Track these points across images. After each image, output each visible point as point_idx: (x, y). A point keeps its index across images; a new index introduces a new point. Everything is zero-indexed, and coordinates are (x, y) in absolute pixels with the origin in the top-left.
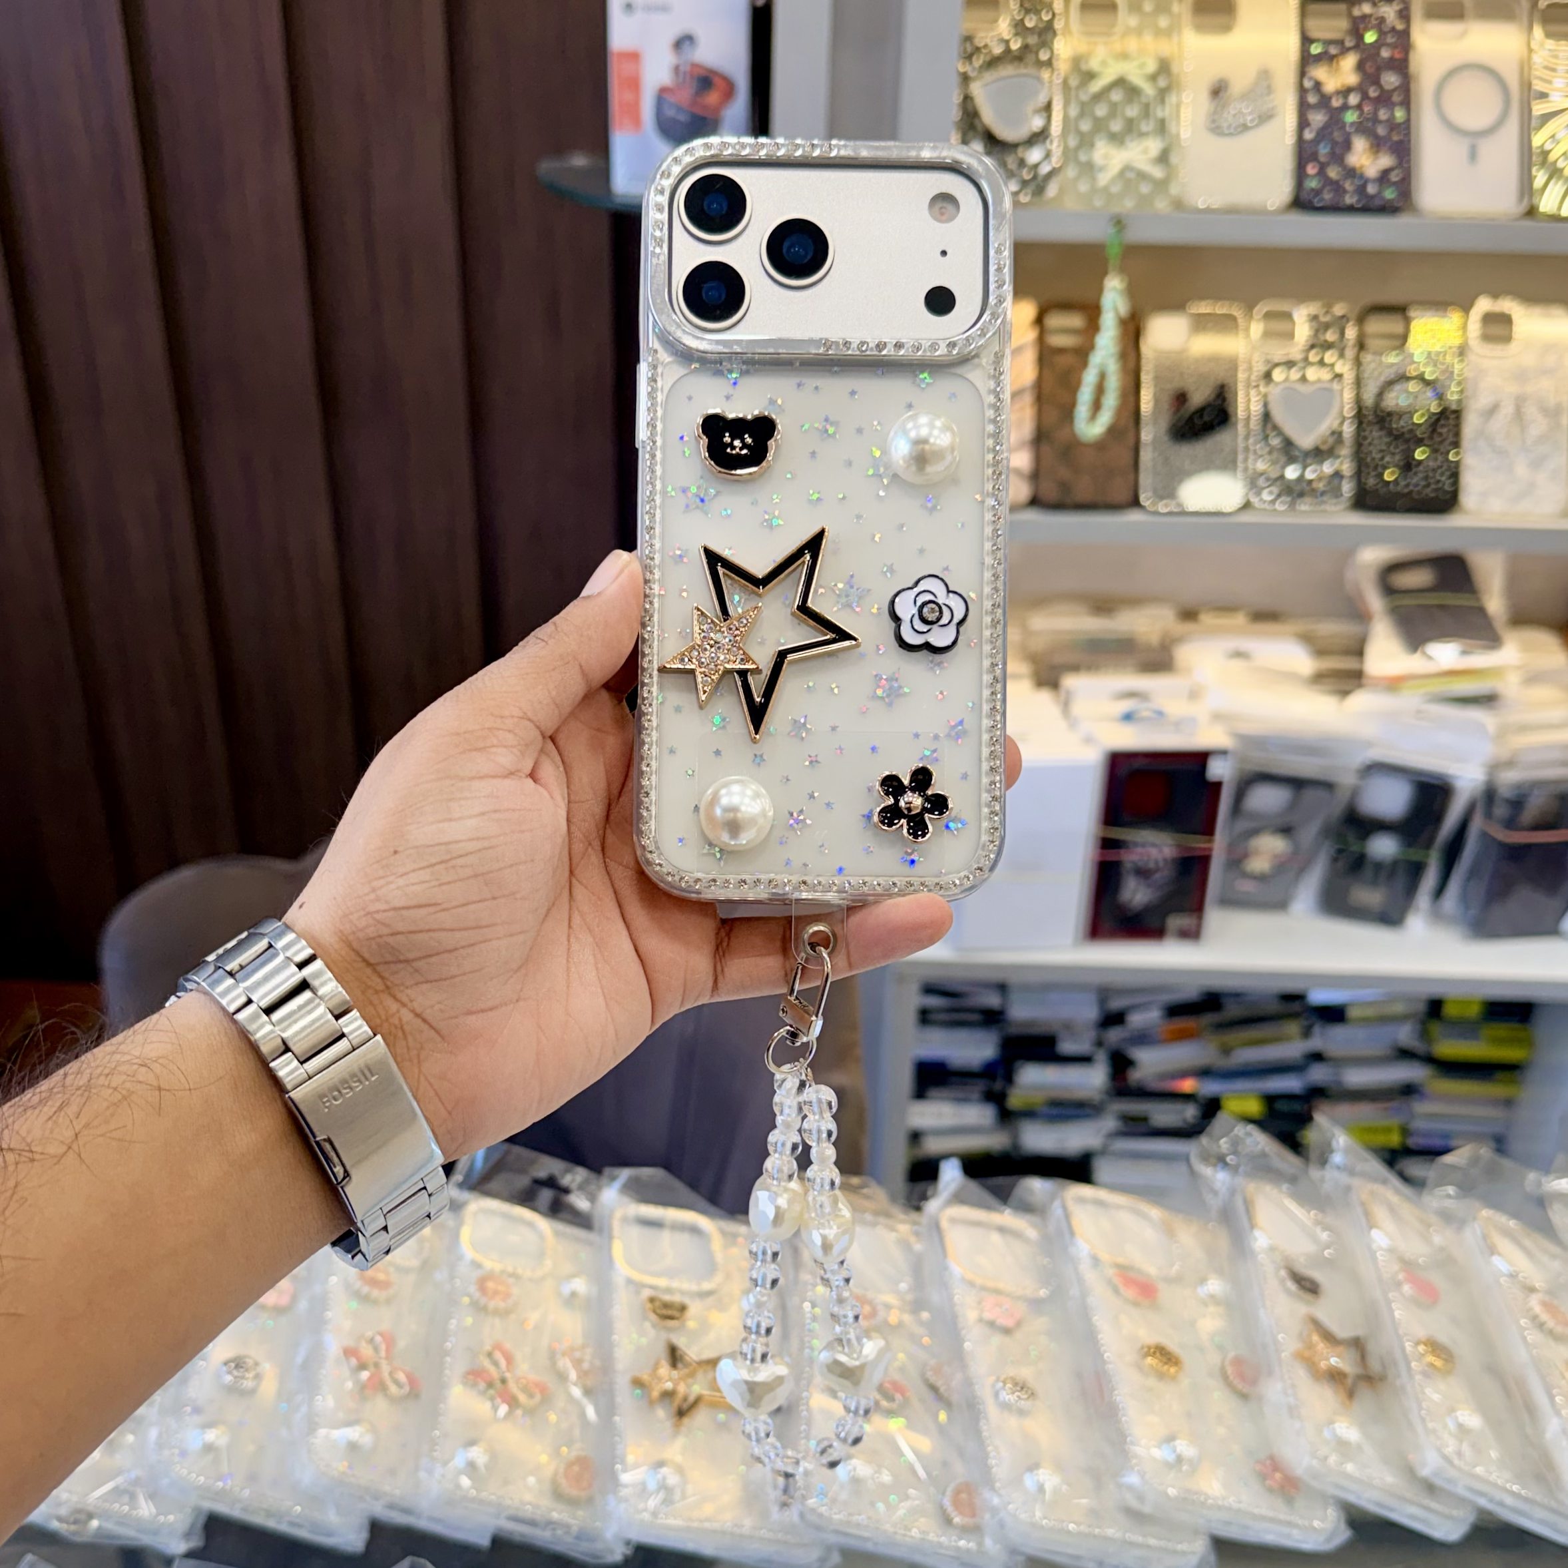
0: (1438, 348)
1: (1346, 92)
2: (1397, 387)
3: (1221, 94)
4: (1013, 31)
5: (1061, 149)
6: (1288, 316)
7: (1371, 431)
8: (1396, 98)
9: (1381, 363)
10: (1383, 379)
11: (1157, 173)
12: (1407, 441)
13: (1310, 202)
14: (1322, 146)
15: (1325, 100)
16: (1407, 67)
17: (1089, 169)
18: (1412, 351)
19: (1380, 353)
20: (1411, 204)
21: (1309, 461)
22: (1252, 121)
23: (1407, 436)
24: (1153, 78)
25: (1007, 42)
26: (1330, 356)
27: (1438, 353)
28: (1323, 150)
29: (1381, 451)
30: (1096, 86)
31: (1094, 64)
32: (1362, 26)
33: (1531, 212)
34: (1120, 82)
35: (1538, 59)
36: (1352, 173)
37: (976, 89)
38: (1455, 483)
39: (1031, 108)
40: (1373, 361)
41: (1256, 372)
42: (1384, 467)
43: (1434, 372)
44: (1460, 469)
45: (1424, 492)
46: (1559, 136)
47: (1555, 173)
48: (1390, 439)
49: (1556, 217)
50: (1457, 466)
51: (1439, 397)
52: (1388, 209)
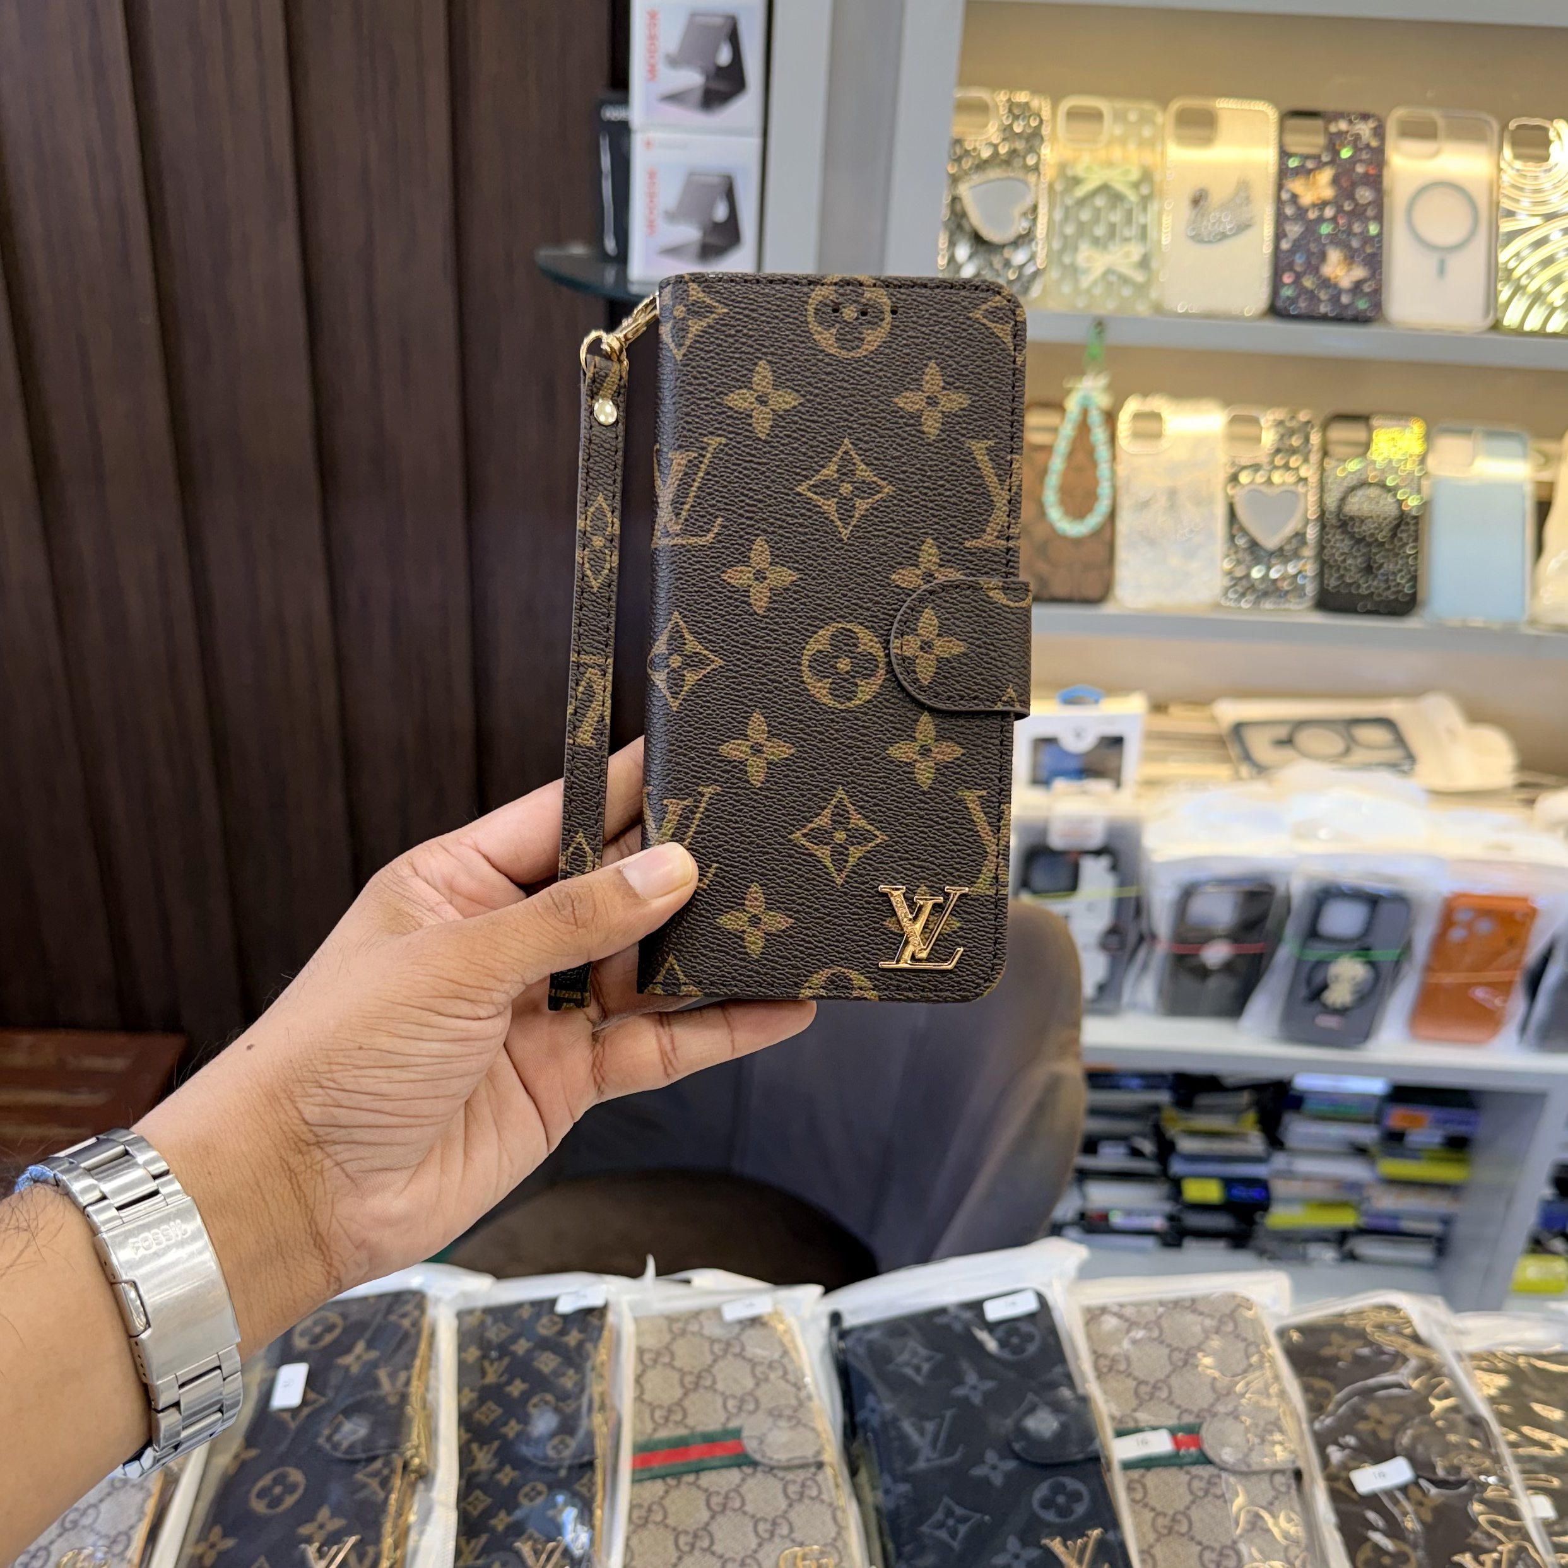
0: (1398, 456)
1: (1324, 204)
2: (1360, 493)
3: (1202, 203)
4: (1001, 136)
5: (1045, 251)
6: (1255, 421)
7: (1334, 535)
8: (1370, 212)
9: (1344, 469)
10: (1345, 484)
11: (1139, 277)
12: (1369, 545)
13: (1285, 310)
14: (1298, 256)
15: (1301, 212)
16: (1381, 183)
17: (1073, 271)
18: (1374, 457)
19: (1343, 460)
20: (1382, 315)
21: (1273, 561)
22: (1231, 229)
23: (1369, 539)
24: (1136, 185)
25: (996, 146)
26: (1294, 462)
27: (1400, 461)
28: (1299, 260)
29: (1343, 554)
30: (1080, 192)
31: (1079, 170)
32: (1338, 142)
33: (1496, 326)
34: (1104, 188)
35: (1508, 177)
36: (1326, 283)
37: (964, 190)
38: (1414, 586)
39: (1018, 210)
40: (1337, 467)
41: (1222, 475)
42: (1346, 569)
43: (1394, 480)
44: (1419, 573)
45: (1385, 594)
46: (1523, 254)
47: (1519, 289)
48: (1352, 542)
49: (1519, 332)
50: (1416, 571)
51: (1400, 503)
52: (1360, 319)
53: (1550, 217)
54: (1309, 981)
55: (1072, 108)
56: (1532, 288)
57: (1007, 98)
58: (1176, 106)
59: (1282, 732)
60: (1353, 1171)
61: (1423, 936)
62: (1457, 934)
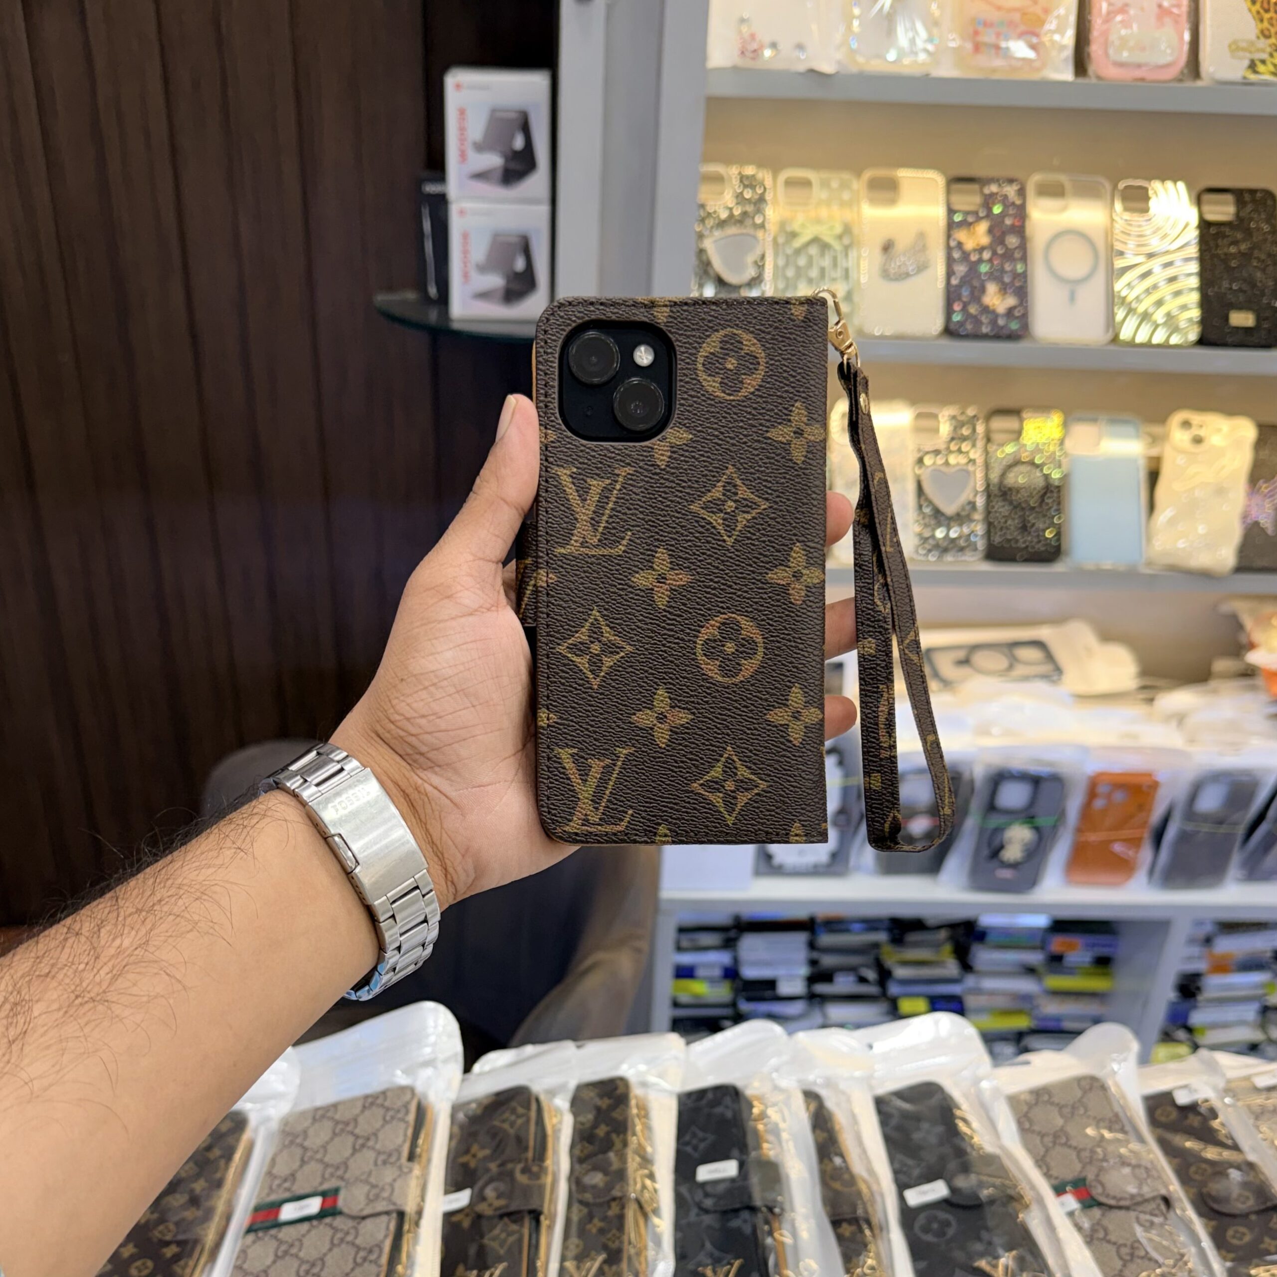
0: (1044, 441)
1: (981, 250)
2: (1016, 469)
3: (890, 250)
4: (735, 201)
5: (773, 290)
6: (935, 416)
7: (997, 502)
8: (1017, 255)
9: (1003, 452)
10: (1004, 463)
11: (845, 308)
12: (1024, 509)
13: (957, 331)
14: (964, 289)
15: (966, 256)
16: (1024, 232)
18: (1025, 442)
19: (1002, 445)
20: (1029, 332)
21: (952, 524)
22: (913, 270)
23: (1024, 505)
24: (840, 237)
25: (731, 209)
26: (965, 447)
27: (1045, 444)
28: (965, 293)
29: (1004, 517)
30: (798, 243)
31: (796, 226)
32: (991, 201)
33: (1115, 339)
34: (816, 240)
35: (1119, 226)
36: (986, 309)
37: (708, 244)
38: (1059, 540)
39: (750, 259)
40: (997, 450)
41: (911, 458)
42: (1007, 528)
43: (1041, 458)
44: (1063, 529)
45: (1037, 547)
46: (1133, 284)
47: (1131, 311)
48: (1011, 507)
49: (1131, 344)
50: (1060, 528)
51: (1047, 477)
52: (1012, 337)
54: (989, 844)
55: (788, 178)
56: (1141, 309)
57: (737, 172)
58: (867, 175)
59: (961, 654)
60: (1026, 985)
61: (1074, 806)
62: (1099, 803)
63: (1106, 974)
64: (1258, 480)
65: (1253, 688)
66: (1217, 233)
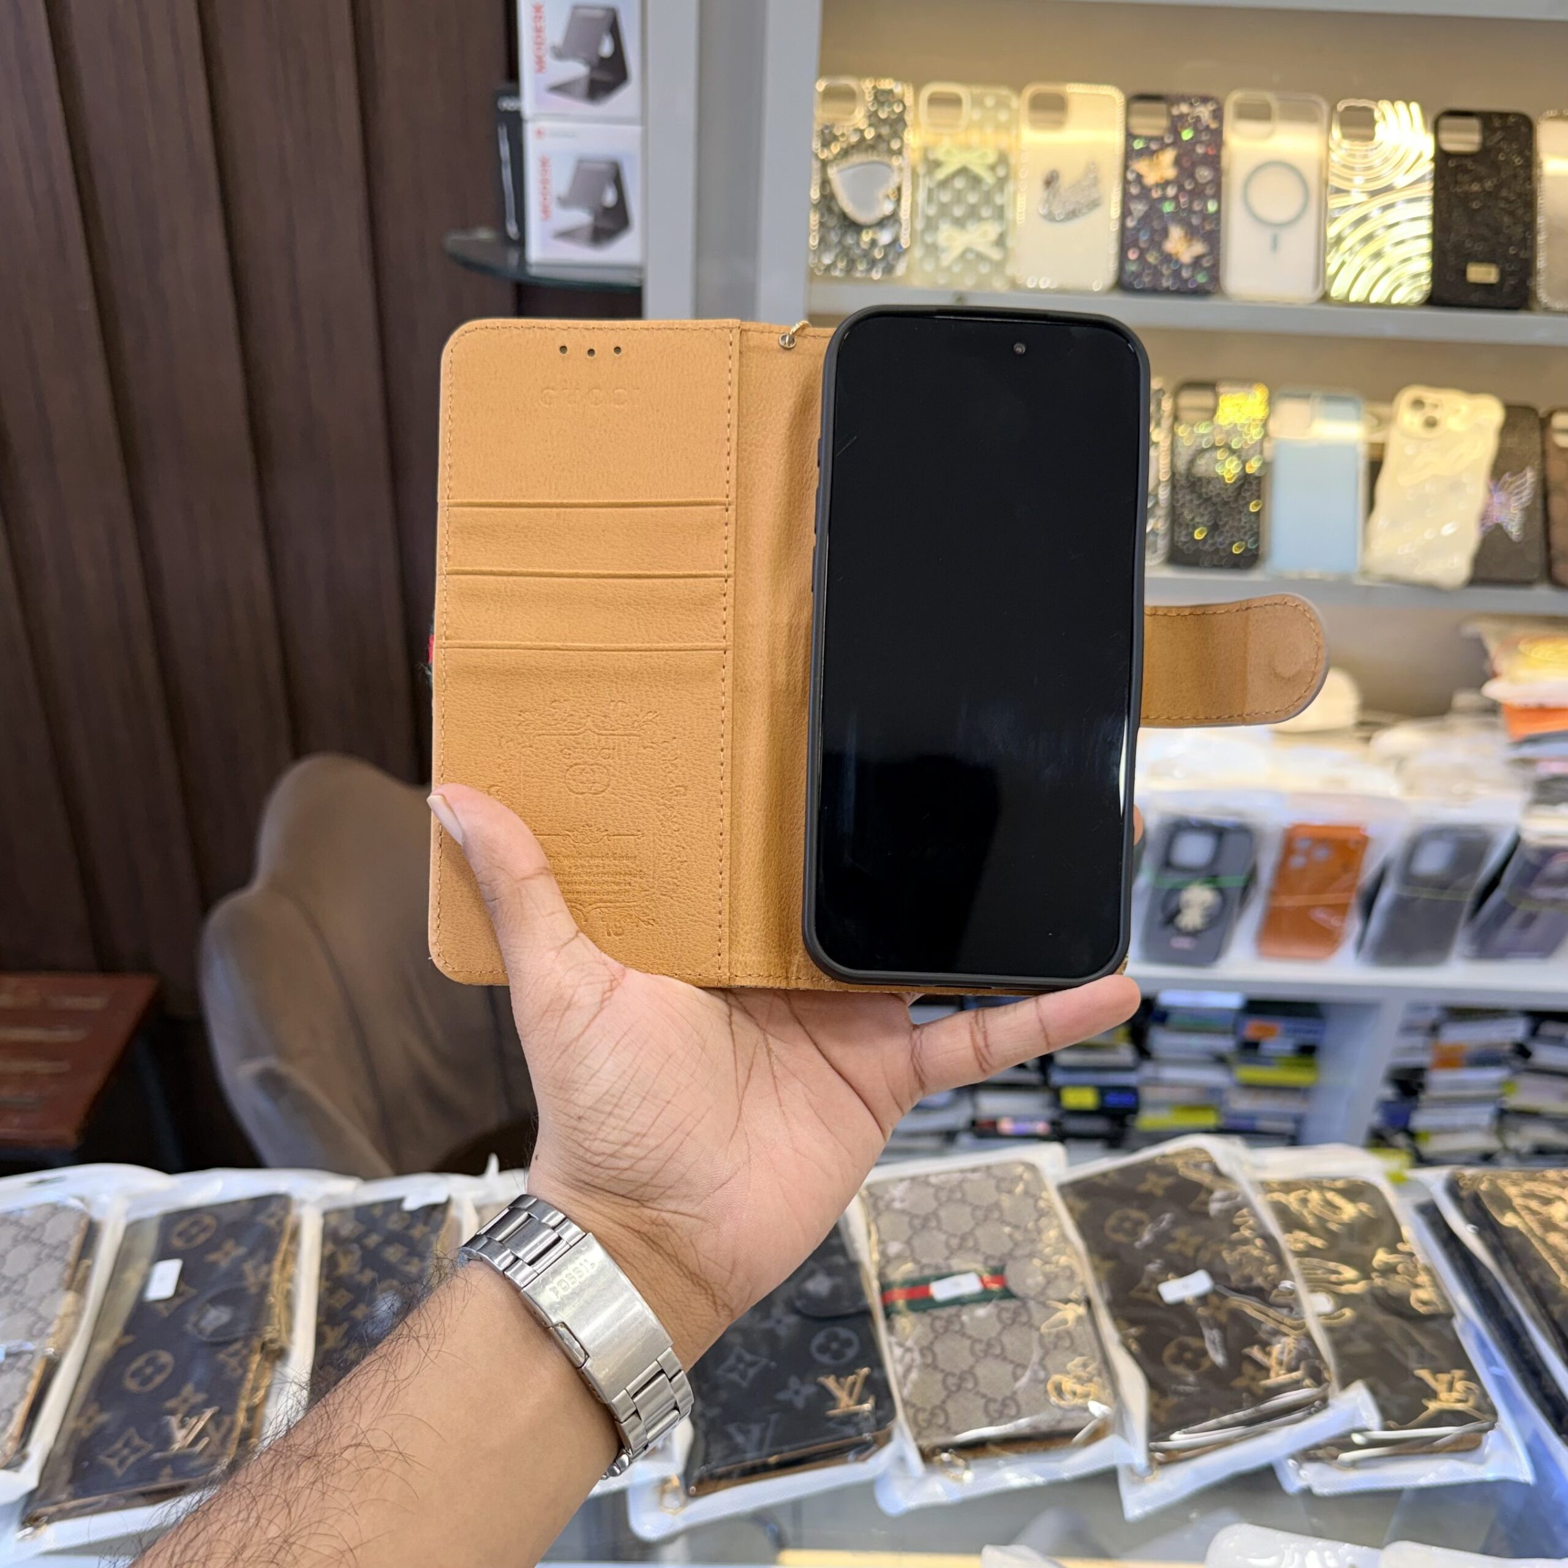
0: (1243, 421)
1: (1164, 185)
2: (1207, 456)
3: (1053, 184)
4: (867, 122)
5: (909, 231)
7: (1183, 495)
8: (1209, 191)
9: (1193, 434)
10: (1194, 447)
11: (995, 254)
12: (1215, 504)
13: (1131, 284)
14: (1142, 233)
15: (1145, 191)
16: (1219, 163)
17: (933, 250)
18: (1220, 422)
19: (1193, 425)
20: (1220, 288)
22: (1081, 208)
23: (1215, 499)
24: (992, 168)
25: (862, 131)
27: (1243, 425)
28: (1144, 238)
29: (1191, 513)
30: (941, 174)
31: (939, 154)
32: (1179, 124)
33: (1325, 297)
34: (963, 171)
35: (1337, 156)
36: (1168, 258)
37: (832, 172)
38: (1256, 541)
39: (883, 192)
40: (1185, 431)
42: (1194, 527)
43: (1239, 442)
44: (1261, 529)
45: (1230, 549)
46: (1346, 232)
47: (1345, 262)
48: (1200, 502)
49: (1345, 303)
50: (1258, 527)
51: (1244, 464)
52: (1200, 292)
53: (1374, 194)
54: (1165, 907)
55: (932, 95)
57: (871, 87)
58: (1029, 91)
60: (1214, 1077)
61: (1267, 863)
62: (1297, 861)
63: (1310, 1066)
64: (1503, 473)
65: (1493, 727)
66: (1457, 167)
